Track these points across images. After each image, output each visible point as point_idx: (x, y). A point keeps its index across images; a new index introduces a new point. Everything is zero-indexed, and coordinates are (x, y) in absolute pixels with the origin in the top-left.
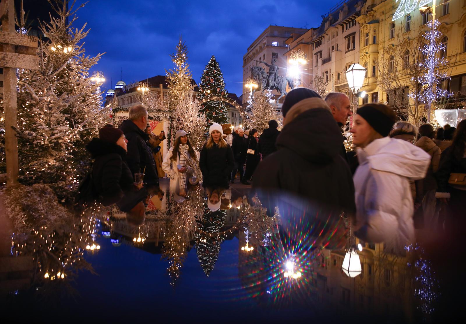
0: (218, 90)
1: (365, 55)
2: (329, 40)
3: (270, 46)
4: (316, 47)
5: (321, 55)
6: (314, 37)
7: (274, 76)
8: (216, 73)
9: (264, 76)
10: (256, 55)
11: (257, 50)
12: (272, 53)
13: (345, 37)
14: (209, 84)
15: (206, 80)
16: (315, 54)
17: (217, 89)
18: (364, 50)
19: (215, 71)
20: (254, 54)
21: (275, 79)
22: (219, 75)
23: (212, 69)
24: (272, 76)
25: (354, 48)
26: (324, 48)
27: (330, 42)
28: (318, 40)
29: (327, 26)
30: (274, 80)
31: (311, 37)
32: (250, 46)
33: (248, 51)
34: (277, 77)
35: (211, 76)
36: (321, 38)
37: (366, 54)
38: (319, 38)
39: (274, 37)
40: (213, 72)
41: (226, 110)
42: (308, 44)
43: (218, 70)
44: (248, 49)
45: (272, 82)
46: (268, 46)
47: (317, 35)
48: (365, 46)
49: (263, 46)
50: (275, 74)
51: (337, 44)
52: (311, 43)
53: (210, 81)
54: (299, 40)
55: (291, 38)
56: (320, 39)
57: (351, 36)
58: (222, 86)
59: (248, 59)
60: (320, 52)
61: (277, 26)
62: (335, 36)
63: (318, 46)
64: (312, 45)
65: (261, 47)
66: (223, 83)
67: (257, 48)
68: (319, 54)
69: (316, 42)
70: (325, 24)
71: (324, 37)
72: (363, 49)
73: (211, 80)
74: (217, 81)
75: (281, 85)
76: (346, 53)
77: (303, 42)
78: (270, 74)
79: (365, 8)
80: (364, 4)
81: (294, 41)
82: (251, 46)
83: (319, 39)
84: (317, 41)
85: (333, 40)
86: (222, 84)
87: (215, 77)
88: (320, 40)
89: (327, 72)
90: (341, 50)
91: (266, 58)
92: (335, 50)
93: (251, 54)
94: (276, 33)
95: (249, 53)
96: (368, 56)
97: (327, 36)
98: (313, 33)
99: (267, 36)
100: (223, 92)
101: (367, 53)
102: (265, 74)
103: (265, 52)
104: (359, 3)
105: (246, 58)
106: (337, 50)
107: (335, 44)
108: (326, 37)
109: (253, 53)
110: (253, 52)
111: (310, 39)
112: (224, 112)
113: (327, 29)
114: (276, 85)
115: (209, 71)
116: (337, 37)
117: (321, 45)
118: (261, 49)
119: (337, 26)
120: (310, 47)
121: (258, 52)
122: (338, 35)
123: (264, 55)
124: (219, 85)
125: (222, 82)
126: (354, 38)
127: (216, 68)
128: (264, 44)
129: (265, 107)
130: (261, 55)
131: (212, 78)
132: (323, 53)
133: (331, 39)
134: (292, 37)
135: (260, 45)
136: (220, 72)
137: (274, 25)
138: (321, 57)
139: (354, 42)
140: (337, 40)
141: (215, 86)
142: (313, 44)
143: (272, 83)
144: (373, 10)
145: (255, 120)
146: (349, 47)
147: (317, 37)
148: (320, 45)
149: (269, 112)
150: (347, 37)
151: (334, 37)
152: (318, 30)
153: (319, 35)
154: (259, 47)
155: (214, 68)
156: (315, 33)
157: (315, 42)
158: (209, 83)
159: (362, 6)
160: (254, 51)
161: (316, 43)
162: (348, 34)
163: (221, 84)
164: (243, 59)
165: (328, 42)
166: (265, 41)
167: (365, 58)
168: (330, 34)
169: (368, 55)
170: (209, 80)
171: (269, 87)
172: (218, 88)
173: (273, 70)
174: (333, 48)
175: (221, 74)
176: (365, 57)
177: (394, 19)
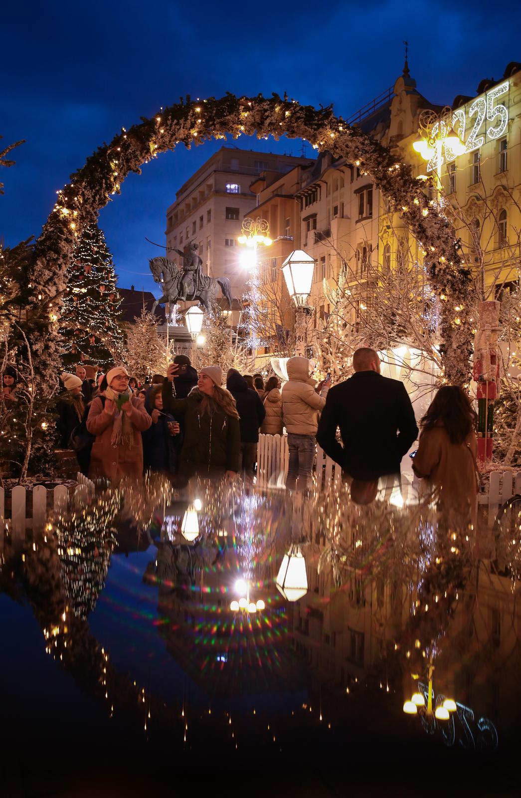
0: (102, 290)
1: (385, 232)
2: (330, 194)
3: (221, 192)
4: (306, 205)
5: (315, 222)
6: (303, 185)
7: (193, 275)
8: (97, 253)
9: (174, 275)
10: (193, 209)
11: (195, 199)
12: (227, 208)
13: (356, 192)
14: (81, 277)
15: (76, 268)
16: (304, 220)
17: (98, 287)
18: (385, 221)
19: (96, 249)
20: (188, 205)
21: (195, 281)
22: (104, 257)
23: (88, 244)
24: (190, 276)
25: (371, 214)
26: (320, 208)
27: (330, 198)
28: (310, 192)
29: (326, 165)
30: (193, 283)
31: (298, 183)
32: (182, 189)
33: (177, 199)
34: (199, 277)
35: (87, 261)
36: (315, 188)
37: (387, 230)
38: (310, 188)
39: (231, 173)
40: (92, 251)
41: (118, 333)
42: (290, 197)
43: (102, 246)
44: (178, 194)
45: (189, 286)
46: (217, 192)
47: (309, 180)
48: (385, 214)
49: (206, 192)
50: (196, 271)
51: (343, 204)
52: (296, 196)
53: (85, 271)
54: (277, 187)
55: (260, 182)
56: (314, 190)
57: (365, 192)
58: (112, 282)
59: (176, 216)
60: (314, 216)
61: (237, 149)
62: (339, 189)
63: (310, 203)
64: (300, 200)
65: (202, 193)
66: (113, 275)
67: (196, 194)
68: (311, 220)
69: (306, 194)
70: (323, 159)
71: (320, 187)
72: (384, 219)
73: (86, 269)
74: (99, 270)
75: (207, 292)
76: (357, 222)
77: (283, 193)
78: (186, 271)
79: (387, 139)
80: (387, 131)
81: (267, 187)
82: (184, 188)
83: (311, 190)
84: (307, 192)
85: (337, 193)
86: (112, 277)
87: (95, 261)
88: (314, 192)
89: (323, 259)
90: (349, 217)
91: (212, 219)
92: (338, 215)
93: (182, 207)
94: (235, 165)
95: (178, 204)
96: (390, 233)
97: (325, 184)
98: (301, 177)
99: (215, 171)
100: (112, 293)
101: (388, 227)
102: (176, 271)
103: (210, 205)
104: (379, 128)
105: (172, 214)
106: (343, 217)
107: (338, 203)
108: (324, 186)
109: (186, 204)
110: (187, 201)
111: (295, 187)
112: (116, 338)
113: (325, 171)
114: (197, 293)
115: (82, 248)
116: (343, 189)
117: (315, 203)
118: (204, 199)
119: (341, 169)
120: (295, 203)
121: (197, 205)
122: (344, 186)
123: (209, 212)
124: (103, 279)
125: (111, 272)
126: (370, 194)
127: (97, 242)
128: (210, 187)
129: (150, 341)
130: (203, 211)
131: (88, 265)
132: (318, 218)
133: (333, 192)
134: (263, 179)
135: (201, 189)
136: (106, 251)
137: (232, 147)
138: (315, 228)
139: (370, 202)
140: (342, 196)
141: (94, 282)
142: (302, 199)
143: (188, 290)
144: (398, 146)
145: (133, 361)
146: (361, 212)
147: (307, 185)
148: (314, 201)
149: (156, 349)
150: (358, 191)
151: (337, 189)
152: (312, 169)
153: (312, 181)
154: (200, 192)
155: (94, 243)
156: (305, 176)
157: (304, 196)
158: (82, 274)
159: (384, 135)
160: (189, 200)
161: (306, 197)
162: (361, 186)
163: (107, 278)
164: (167, 216)
165: (328, 198)
166: (211, 181)
167: (387, 236)
168: (330, 182)
169: (390, 231)
170: (82, 267)
171: (183, 296)
172: (102, 285)
173: (192, 264)
174: (336, 210)
175: (109, 256)
176: (385, 235)
177: (429, 168)
